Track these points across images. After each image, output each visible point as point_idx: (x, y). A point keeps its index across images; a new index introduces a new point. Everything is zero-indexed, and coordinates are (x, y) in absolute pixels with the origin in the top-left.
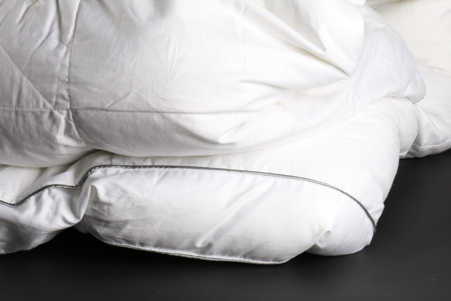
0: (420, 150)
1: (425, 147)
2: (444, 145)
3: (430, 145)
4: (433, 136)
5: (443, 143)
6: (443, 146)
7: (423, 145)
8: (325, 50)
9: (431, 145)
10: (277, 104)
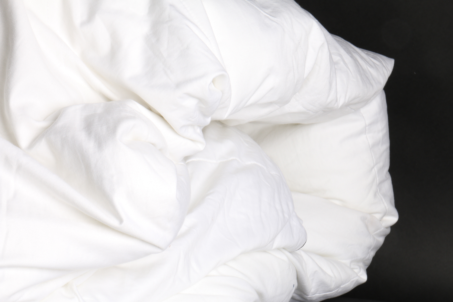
0: (309, 299)
1: (314, 295)
2: (339, 290)
3: (320, 293)
4: (322, 284)
5: (337, 290)
6: (338, 292)
7: (311, 294)
8: (121, 221)
9: (322, 293)
10: (66, 286)
